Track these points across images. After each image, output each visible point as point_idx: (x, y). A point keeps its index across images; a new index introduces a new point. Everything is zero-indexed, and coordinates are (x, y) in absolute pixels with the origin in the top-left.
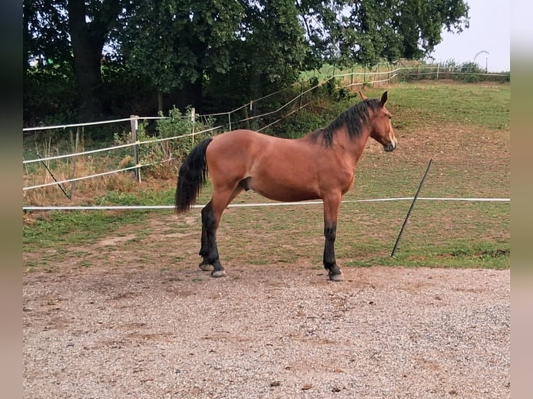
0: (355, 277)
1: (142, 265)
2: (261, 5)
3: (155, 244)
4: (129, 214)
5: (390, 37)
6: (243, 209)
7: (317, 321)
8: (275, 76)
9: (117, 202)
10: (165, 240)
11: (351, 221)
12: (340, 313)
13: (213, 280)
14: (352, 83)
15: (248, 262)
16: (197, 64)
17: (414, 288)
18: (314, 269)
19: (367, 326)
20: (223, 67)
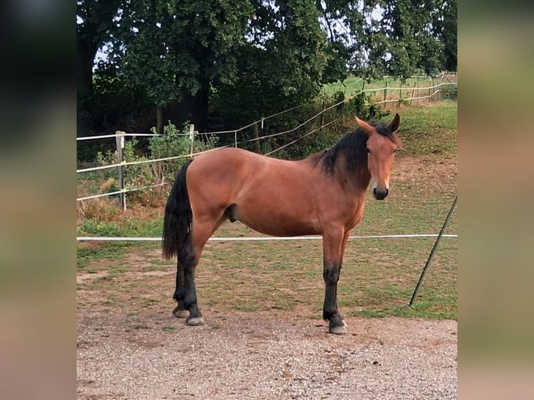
0: (361, 331)
1: (107, 308)
2: (276, 5)
3: (129, 283)
4: (106, 247)
5: (428, 45)
6: (241, 243)
7: (305, 383)
8: (290, 88)
9: (94, 232)
10: (142, 278)
11: (367, 262)
12: (336, 374)
13: (188, 329)
14: (385, 99)
15: (235, 307)
16: (199, 73)
17: (431, 346)
18: (312, 318)
19: (366, 392)
20: (229, 77)
